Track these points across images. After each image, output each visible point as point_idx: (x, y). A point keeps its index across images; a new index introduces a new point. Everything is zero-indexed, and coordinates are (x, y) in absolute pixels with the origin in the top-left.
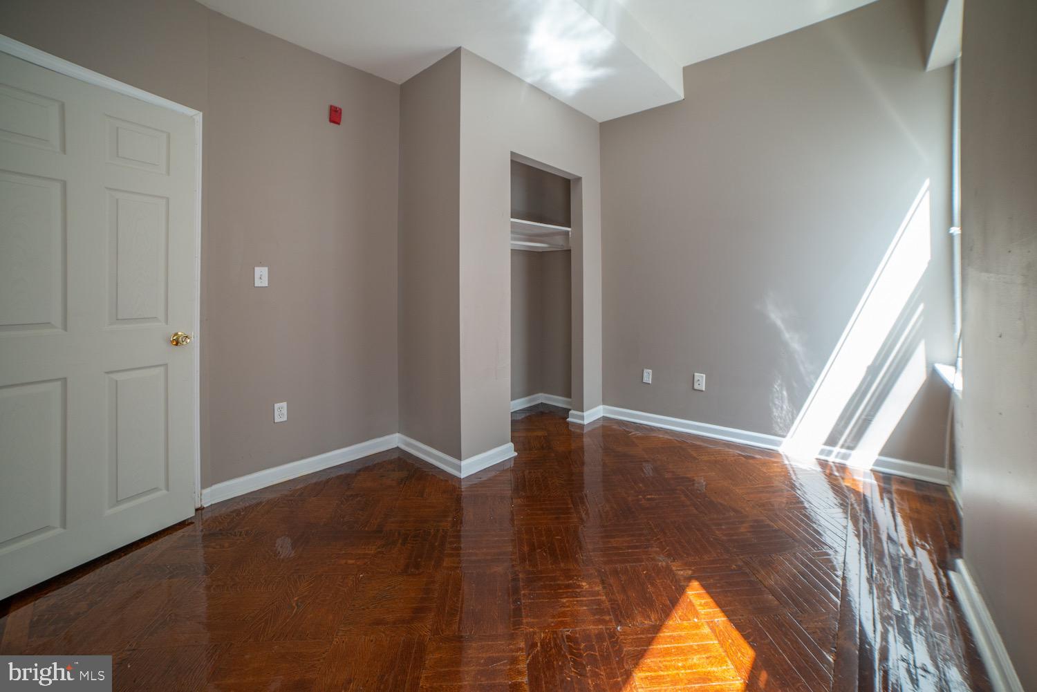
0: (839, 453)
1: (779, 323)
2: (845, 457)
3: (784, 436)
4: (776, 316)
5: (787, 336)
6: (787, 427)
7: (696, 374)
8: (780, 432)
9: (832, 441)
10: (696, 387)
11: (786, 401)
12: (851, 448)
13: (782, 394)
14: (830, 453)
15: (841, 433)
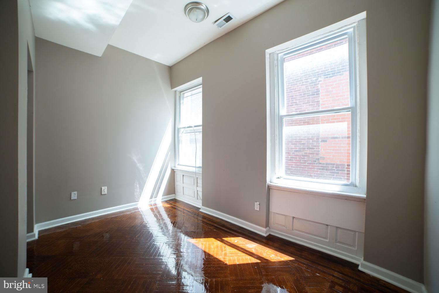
0: (154, 200)
1: (136, 161)
2: (155, 201)
3: (138, 201)
4: (135, 158)
5: (138, 165)
6: (139, 198)
7: (102, 187)
8: (137, 200)
9: (151, 198)
10: (103, 193)
11: (138, 189)
12: (156, 197)
13: (137, 186)
14: (152, 201)
15: (154, 194)
